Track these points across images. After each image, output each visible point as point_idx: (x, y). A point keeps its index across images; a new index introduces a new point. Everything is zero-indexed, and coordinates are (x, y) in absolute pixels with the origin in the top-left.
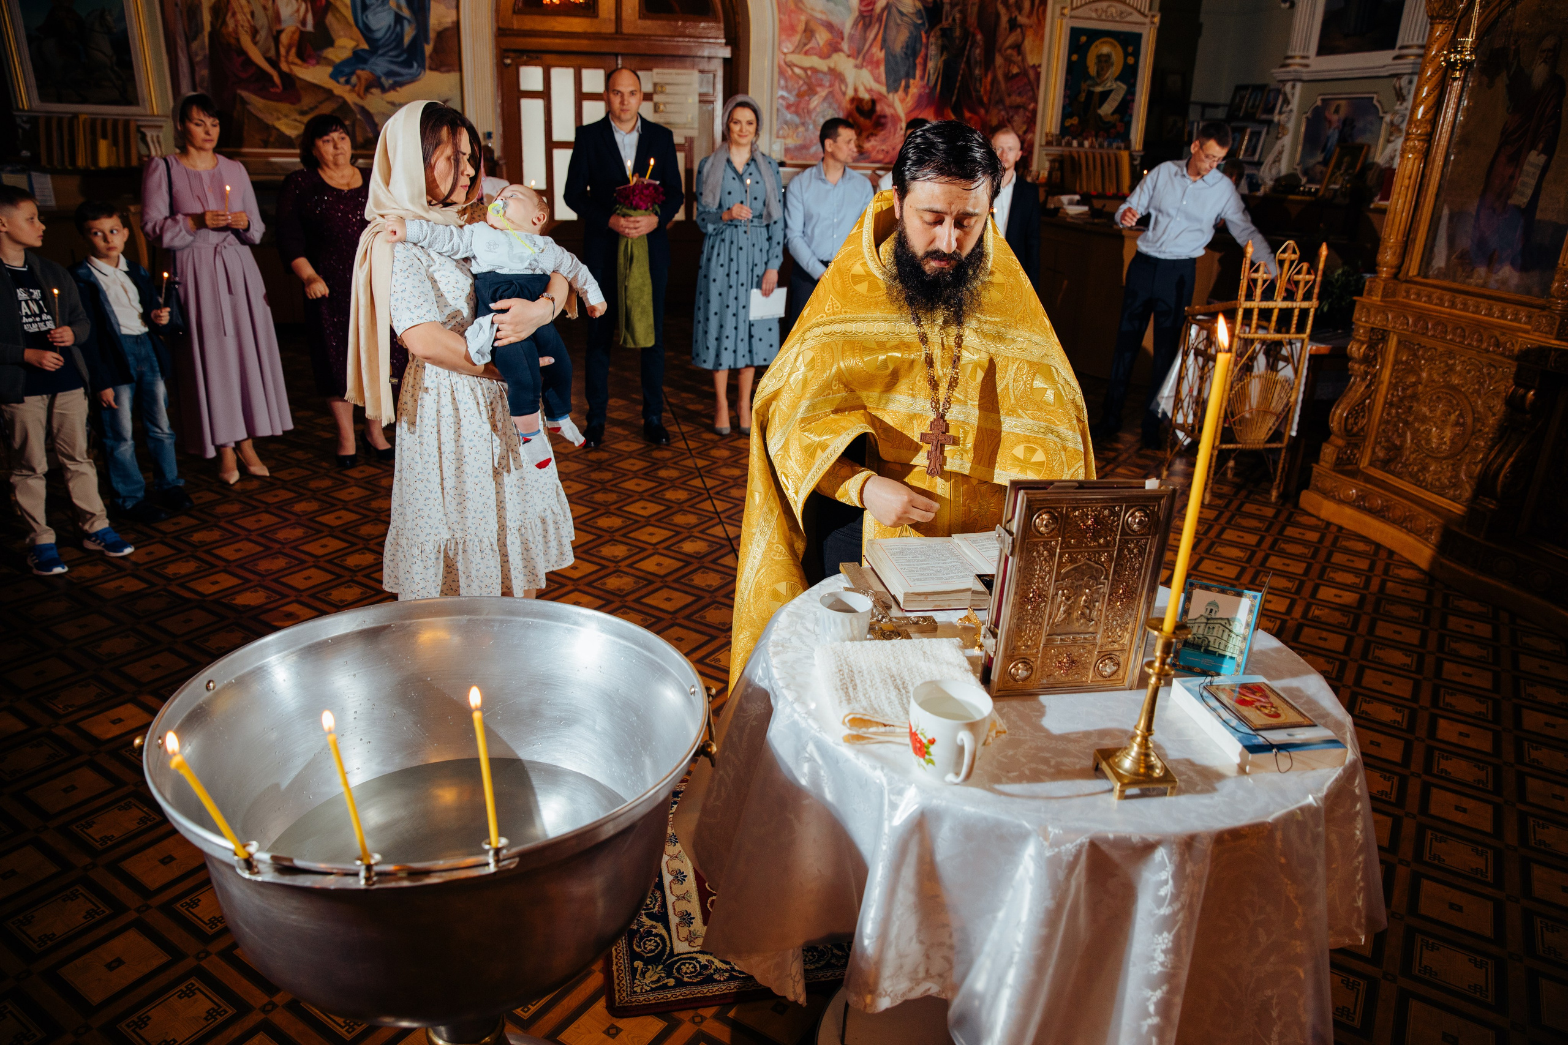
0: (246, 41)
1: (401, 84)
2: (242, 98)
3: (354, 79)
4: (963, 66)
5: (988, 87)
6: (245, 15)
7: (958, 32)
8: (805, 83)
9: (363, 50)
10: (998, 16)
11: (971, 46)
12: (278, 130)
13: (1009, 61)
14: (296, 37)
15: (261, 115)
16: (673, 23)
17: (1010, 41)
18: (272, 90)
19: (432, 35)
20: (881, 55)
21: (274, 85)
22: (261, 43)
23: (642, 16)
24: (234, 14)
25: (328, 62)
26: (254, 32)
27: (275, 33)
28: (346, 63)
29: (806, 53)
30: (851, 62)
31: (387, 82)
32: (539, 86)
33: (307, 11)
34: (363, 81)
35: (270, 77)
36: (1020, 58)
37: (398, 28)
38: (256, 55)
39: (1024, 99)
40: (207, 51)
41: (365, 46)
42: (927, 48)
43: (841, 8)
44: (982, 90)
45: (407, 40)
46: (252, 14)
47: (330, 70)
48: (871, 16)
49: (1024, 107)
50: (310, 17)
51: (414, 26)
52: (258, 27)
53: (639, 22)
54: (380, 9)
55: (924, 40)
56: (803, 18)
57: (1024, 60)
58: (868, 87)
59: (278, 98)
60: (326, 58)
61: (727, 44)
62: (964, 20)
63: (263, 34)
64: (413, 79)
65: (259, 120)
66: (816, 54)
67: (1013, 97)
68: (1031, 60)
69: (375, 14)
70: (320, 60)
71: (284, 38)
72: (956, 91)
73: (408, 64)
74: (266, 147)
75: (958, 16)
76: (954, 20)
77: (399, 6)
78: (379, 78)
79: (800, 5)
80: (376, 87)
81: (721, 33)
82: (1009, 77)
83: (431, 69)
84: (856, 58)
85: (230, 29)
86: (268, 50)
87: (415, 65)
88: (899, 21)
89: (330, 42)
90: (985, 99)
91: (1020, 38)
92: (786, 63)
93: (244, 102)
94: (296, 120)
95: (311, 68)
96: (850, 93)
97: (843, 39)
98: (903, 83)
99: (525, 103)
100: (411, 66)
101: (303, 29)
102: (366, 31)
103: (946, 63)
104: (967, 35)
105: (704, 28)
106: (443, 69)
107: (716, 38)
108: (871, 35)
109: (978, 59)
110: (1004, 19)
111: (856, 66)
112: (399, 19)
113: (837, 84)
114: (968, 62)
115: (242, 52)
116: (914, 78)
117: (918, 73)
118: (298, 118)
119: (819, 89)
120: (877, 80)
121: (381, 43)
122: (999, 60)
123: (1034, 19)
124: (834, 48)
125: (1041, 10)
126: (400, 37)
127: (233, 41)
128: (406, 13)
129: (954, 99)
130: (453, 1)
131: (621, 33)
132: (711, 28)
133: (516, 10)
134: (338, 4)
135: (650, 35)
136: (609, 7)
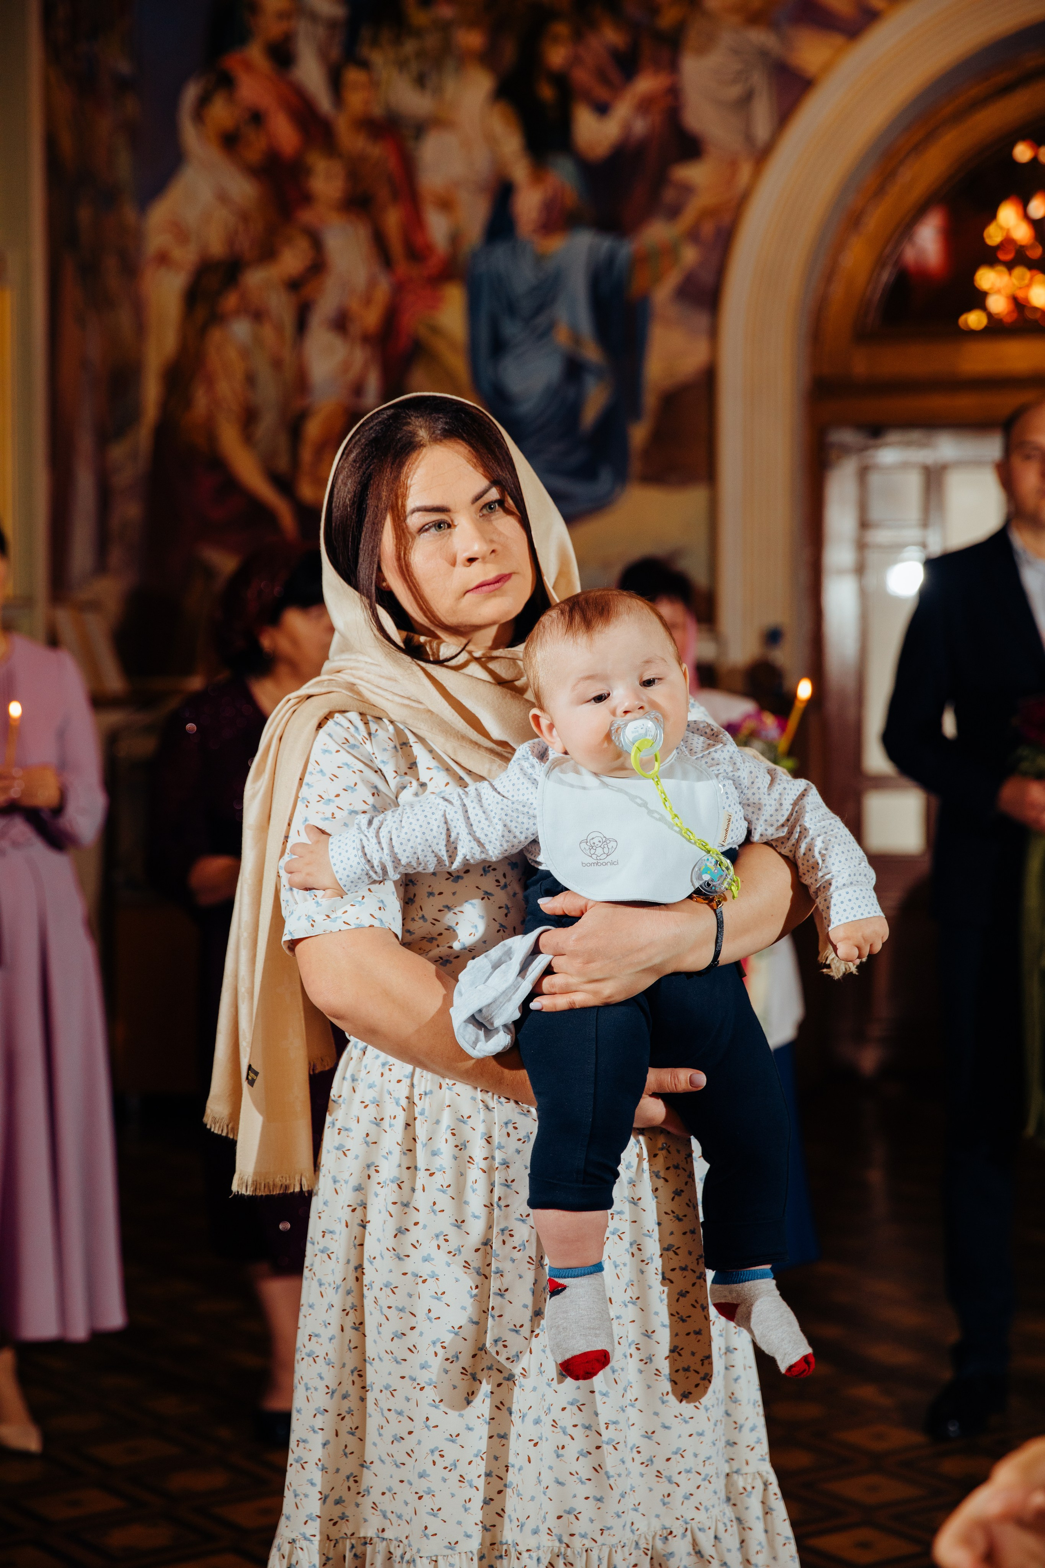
19: (650, 401)
46: (250, 380)
77: (576, 339)
83: (644, 481)
106: (672, 480)
126: (574, 410)
128: (592, 353)
130: (702, 320)
133: (863, 332)
134: (439, 344)
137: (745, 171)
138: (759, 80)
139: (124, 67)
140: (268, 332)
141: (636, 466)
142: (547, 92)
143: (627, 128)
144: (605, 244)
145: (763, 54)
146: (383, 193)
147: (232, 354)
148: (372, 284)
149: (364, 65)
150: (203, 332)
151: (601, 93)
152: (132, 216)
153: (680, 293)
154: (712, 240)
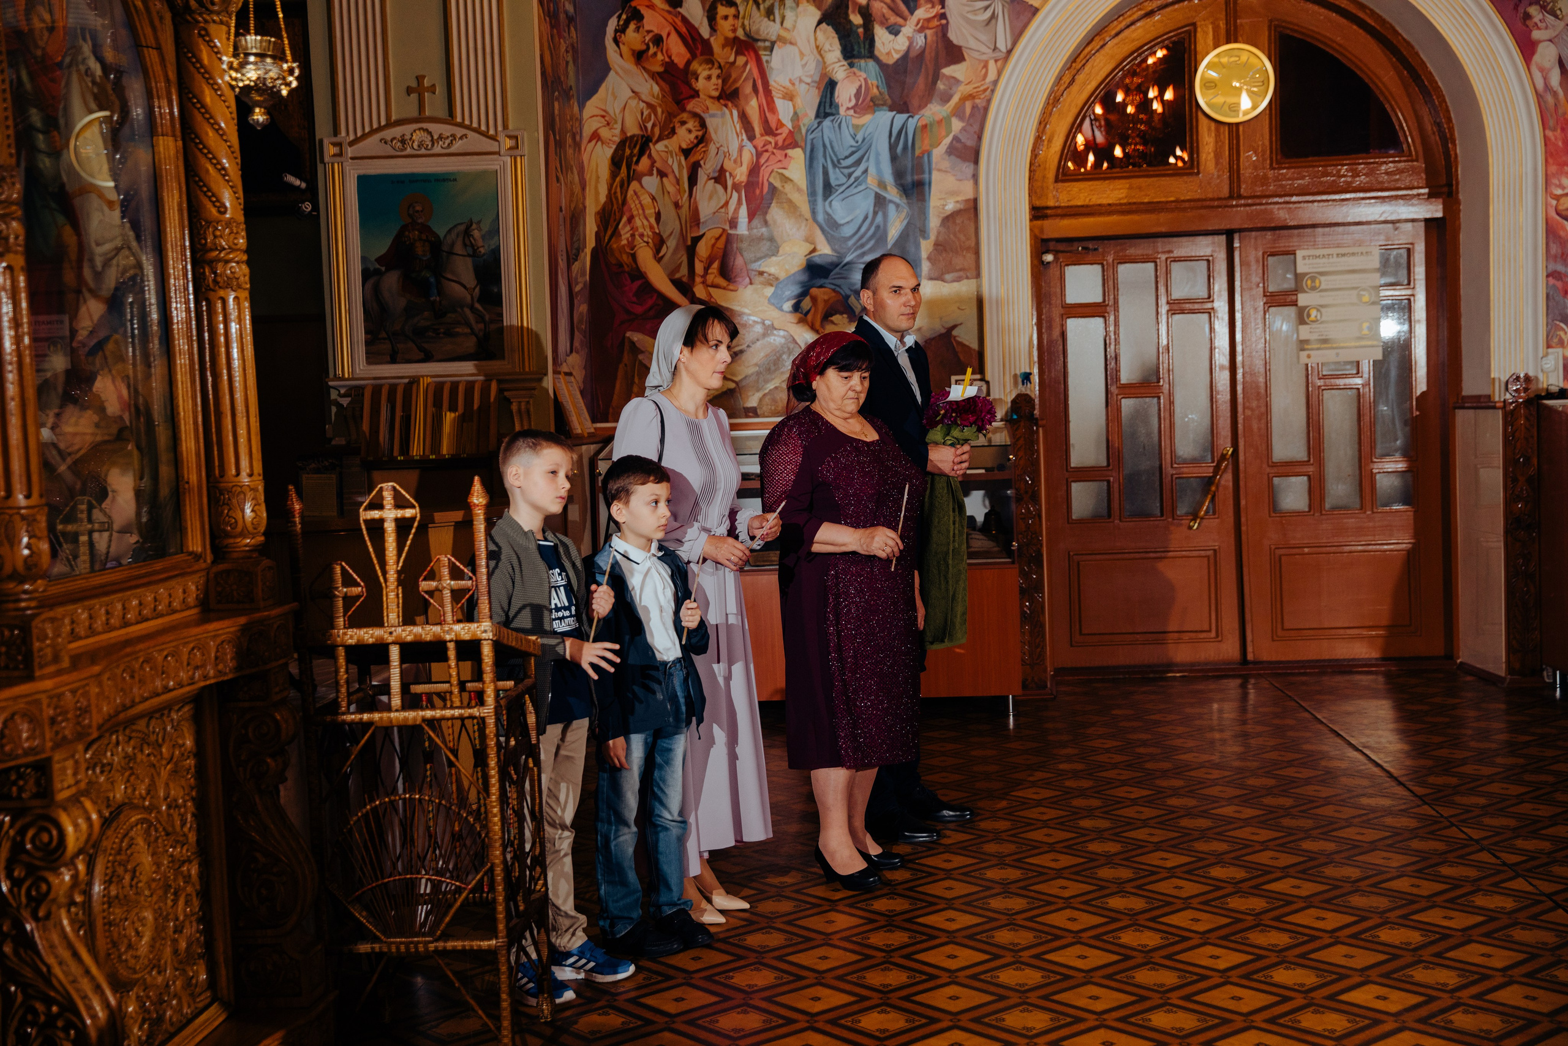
0: (645, 257)
2: (633, 343)
3: (807, 303)
16: (1332, 170)
19: (934, 222)
23: (1277, 163)
24: (630, 219)
25: (767, 279)
26: (659, 242)
32: (1096, 296)
34: (821, 306)
37: (879, 218)
50: (743, 212)
51: (906, 210)
52: (665, 236)
53: (1271, 173)
54: (853, 190)
60: (761, 273)
61: (1431, 196)
63: (672, 243)
70: (756, 278)
71: (703, 249)
77: (882, 184)
80: (841, 313)
81: (1422, 178)
83: (931, 277)
85: (624, 242)
86: (678, 268)
89: (773, 249)
92: (1558, 214)
99: (1073, 325)
102: (830, 227)
105: (1387, 173)
106: (948, 277)
107: (1410, 187)
112: (880, 202)
115: (639, 275)
127: (625, 257)
128: (893, 193)
130: (968, 168)
131: (1240, 197)
132: (1400, 171)
133: (1063, 176)
134: (788, 188)
135: (1292, 195)
136: (1218, 156)
137: (992, 68)
139: (570, 8)
141: (925, 267)
142: (856, 19)
143: (911, 40)
144: (900, 118)
146: (748, 89)
147: (646, 200)
150: (624, 186)
151: (893, 19)
152: (576, 108)
153: (951, 151)
154: (972, 115)
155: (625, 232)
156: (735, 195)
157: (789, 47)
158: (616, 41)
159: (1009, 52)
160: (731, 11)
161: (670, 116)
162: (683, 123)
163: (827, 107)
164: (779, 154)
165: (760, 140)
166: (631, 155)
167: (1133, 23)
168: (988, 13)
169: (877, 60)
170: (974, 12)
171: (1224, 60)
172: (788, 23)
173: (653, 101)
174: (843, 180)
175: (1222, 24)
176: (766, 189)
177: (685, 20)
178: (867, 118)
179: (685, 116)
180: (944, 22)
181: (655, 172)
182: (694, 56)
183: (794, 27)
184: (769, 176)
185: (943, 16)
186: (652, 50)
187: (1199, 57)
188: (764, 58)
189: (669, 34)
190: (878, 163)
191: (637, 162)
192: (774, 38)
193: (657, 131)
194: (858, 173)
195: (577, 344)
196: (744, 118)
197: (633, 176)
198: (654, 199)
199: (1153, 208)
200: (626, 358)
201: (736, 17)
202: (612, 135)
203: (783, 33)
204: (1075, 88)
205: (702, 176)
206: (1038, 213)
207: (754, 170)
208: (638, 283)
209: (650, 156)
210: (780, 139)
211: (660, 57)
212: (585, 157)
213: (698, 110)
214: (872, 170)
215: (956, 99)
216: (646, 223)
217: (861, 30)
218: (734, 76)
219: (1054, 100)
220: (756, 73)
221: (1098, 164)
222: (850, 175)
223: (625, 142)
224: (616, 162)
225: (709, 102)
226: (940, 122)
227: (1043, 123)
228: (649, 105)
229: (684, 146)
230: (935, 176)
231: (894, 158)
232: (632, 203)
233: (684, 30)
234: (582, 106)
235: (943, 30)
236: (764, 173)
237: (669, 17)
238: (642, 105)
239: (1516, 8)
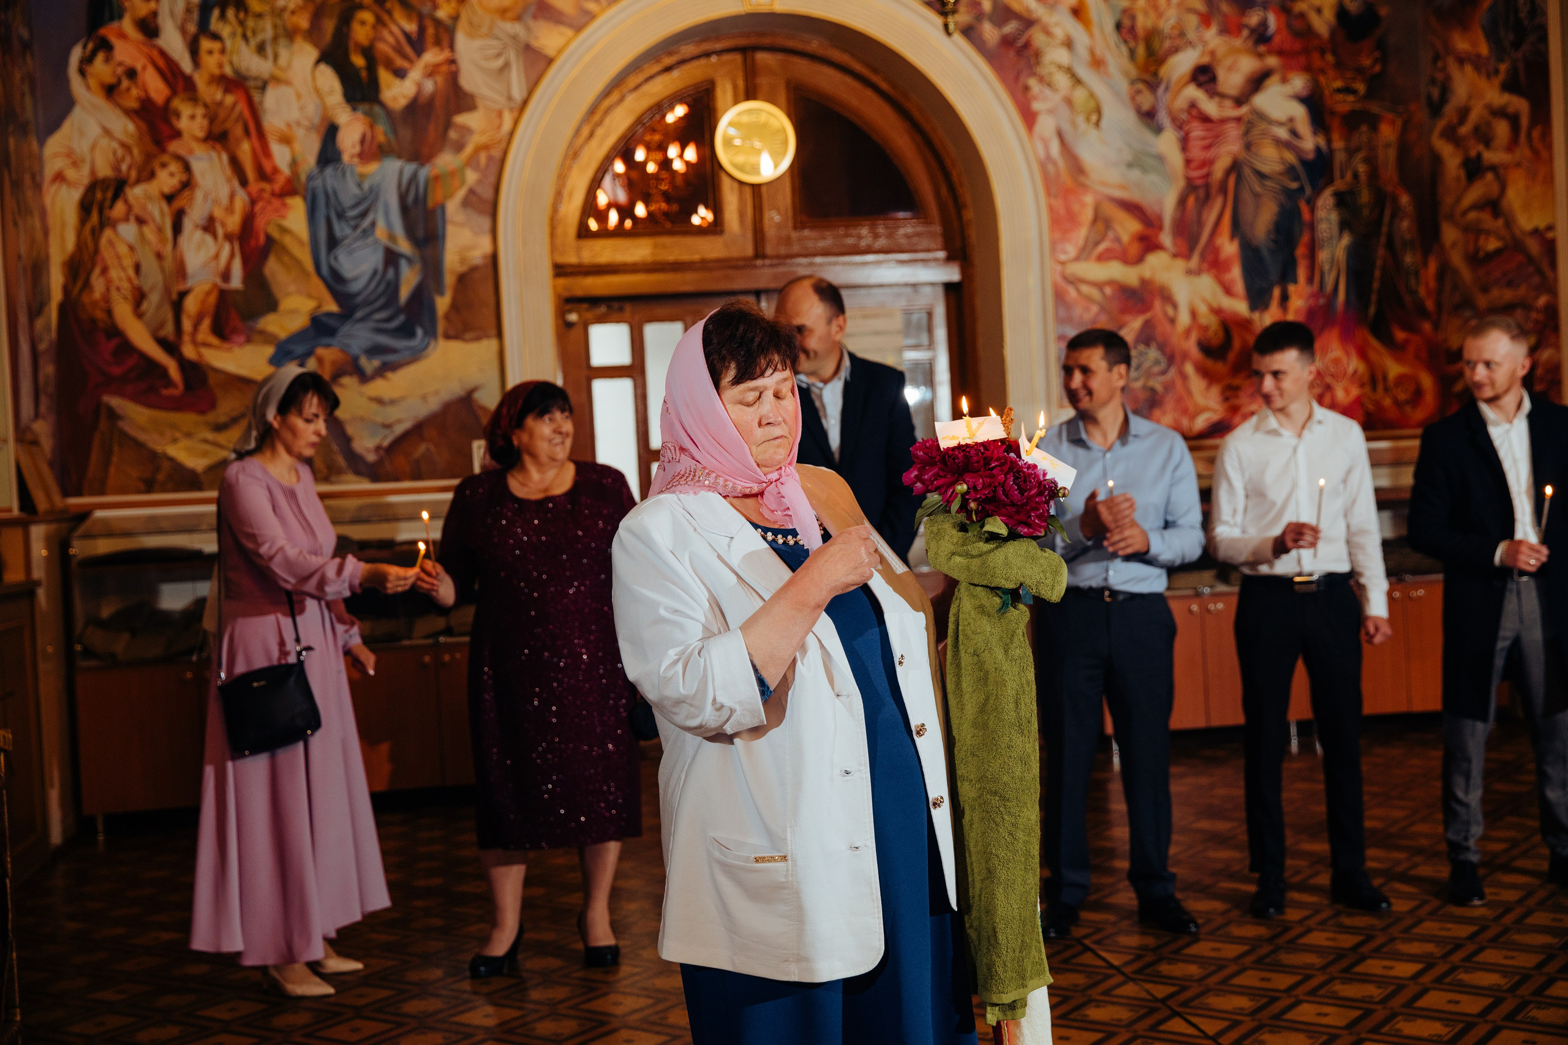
0: (123, 313)
1: (393, 367)
4: (1381, 252)
5: (1432, 284)
6: (124, 269)
7: (1365, 197)
8: (1103, 309)
9: (330, 315)
10: (1437, 160)
11: (1393, 216)
12: (172, 460)
13: (1474, 231)
14: (212, 299)
15: (142, 437)
16: (853, 232)
17: (1475, 193)
18: (166, 392)
19: (449, 280)
20: (1229, 248)
21: (169, 382)
22: (149, 315)
23: (798, 225)
24: (105, 271)
25: (267, 338)
26: (139, 297)
27: (174, 296)
28: (299, 337)
29: (1101, 258)
30: (1180, 264)
31: (369, 365)
32: (624, 358)
33: (232, 256)
35: (163, 371)
36: (1500, 222)
37: (391, 273)
38: (140, 337)
39: (1522, 291)
40: (54, 334)
41: (332, 307)
42: (1312, 227)
43: (1153, 178)
44: (1422, 292)
45: (405, 293)
46: (137, 268)
47: (269, 351)
48: (1207, 186)
49: (1526, 306)
51: (418, 267)
53: (794, 235)
54: (359, 243)
55: (1306, 215)
56: (1089, 199)
57: (1509, 223)
58: (1215, 305)
59: (176, 405)
60: (262, 332)
61: (950, 259)
62: (1374, 174)
63: (154, 298)
64: (416, 355)
65: (139, 445)
66: (1117, 258)
67: (1495, 293)
68: (1526, 221)
69: (351, 253)
70: (253, 336)
71: (191, 305)
72: (1374, 297)
73: (406, 331)
74: (149, 490)
75: (1362, 169)
76: (1356, 175)
77: (392, 237)
78: (355, 359)
79: (1082, 179)
80: (350, 374)
81: (939, 241)
82: (1476, 259)
83: (448, 337)
84: (1187, 257)
86: (162, 325)
87: (420, 332)
88: (1258, 189)
89: (272, 305)
90: (1430, 305)
91: (1495, 189)
92: (1065, 278)
93: (113, 415)
94: (205, 441)
95: (237, 351)
96: (1184, 319)
97: (1160, 228)
98: (1277, 292)
99: (601, 388)
100: (411, 334)
101: (224, 286)
102: (335, 282)
103: (1353, 252)
104: (1381, 198)
105: (907, 236)
106: (468, 336)
107: (928, 250)
108: (1211, 217)
109: (1408, 237)
110: (1452, 161)
111: (1189, 272)
112: (392, 258)
113: (1157, 304)
114: (1390, 245)
115: (115, 332)
116: (1295, 281)
117: (1302, 273)
118: (210, 436)
119: (1127, 318)
120: (1228, 291)
121: (359, 299)
122: (1450, 234)
123: (1523, 151)
124: (1148, 244)
125: (1536, 134)
126: (394, 288)
127: (99, 315)
128: (404, 246)
129: (1372, 310)
130: (486, 222)
131: (764, 257)
132: (918, 235)
133: (583, 233)
134: (287, 240)
135: (814, 255)
136: (742, 215)
138: (512, 55)
139: (25, 33)
140: (149, 232)
141: (441, 326)
142: (359, 61)
143: (419, 86)
144: (410, 168)
145: (514, 38)
147: (123, 250)
148: (232, 196)
149: (216, 37)
150: (96, 233)
152: (35, 145)
153: (466, 203)
154: (487, 165)
155: (98, 285)
156: (227, 248)
157: (283, 90)
158: (82, 72)
159: (525, 103)
160: (216, 46)
161: (149, 158)
162: (164, 165)
163: (329, 154)
164: (276, 203)
165: (255, 186)
166: (104, 199)
167: (651, 77)
168: (500, 62)
169: (382, 105)
170: (487, 58)
171: (745, 119)
172: (282, 61)
173: (129, 141)
174: (348, 231)
175: (741, 83)
176: (262, 239)
177: (163, 53)
178: (372, 168)
179: (165, 158)
180: (453, 68)
181: (132, 218)
182: (174, 92)
183: (289, 66)
184: (265, 224)
185: (452, 62)
186: (125, 83)
187: (719, 114)
188: (256, 97)
189: (144, 68)
190: (387, 214)
191: (111, 207)
192: (266, 75)
193: (134, 174)
194: (366, 223)
195: (43, 408)
196: (236, 164)
197: (105, 223)
198: (131, 248)
199: (677, 267)
200: (103, 425)
201: (223, 51)
202: (81, 177)
203: (278, 73)
204: (594, 142)
205: (188, 224)
206: (560, 270)
207: (248, 221)
208: (114, 342)
209: (126, 202)
210: (277, 187)
211: (135, 92)
212: (48, 200)
213: (182, 152)
214: (381, 224)
215: (469, 149)
216: (122, 275)
217: (364, 74)
218: (222, 114)
219: (573, 154)
220: (247, 114)
221: (621, 221)
222: (355, 228)
223: (95, 185)
224: (85, 207)
225: (194, 145)
226: (453, 174)
227: (562, 177)
228: (123, 145)
229: (167, 190)
230: (450, 230)
231: (405, 210)
232: (106, 253)
233: (161, 63)
234: (42, 143)
235: (453, 78)
236: (260, 223)
237: (145, 49)
238: (115, 145)
239: (1017, 78)
